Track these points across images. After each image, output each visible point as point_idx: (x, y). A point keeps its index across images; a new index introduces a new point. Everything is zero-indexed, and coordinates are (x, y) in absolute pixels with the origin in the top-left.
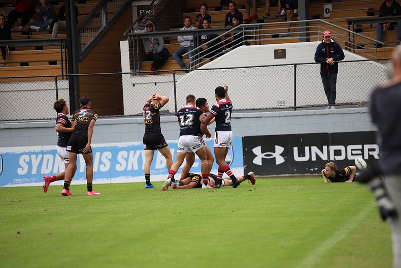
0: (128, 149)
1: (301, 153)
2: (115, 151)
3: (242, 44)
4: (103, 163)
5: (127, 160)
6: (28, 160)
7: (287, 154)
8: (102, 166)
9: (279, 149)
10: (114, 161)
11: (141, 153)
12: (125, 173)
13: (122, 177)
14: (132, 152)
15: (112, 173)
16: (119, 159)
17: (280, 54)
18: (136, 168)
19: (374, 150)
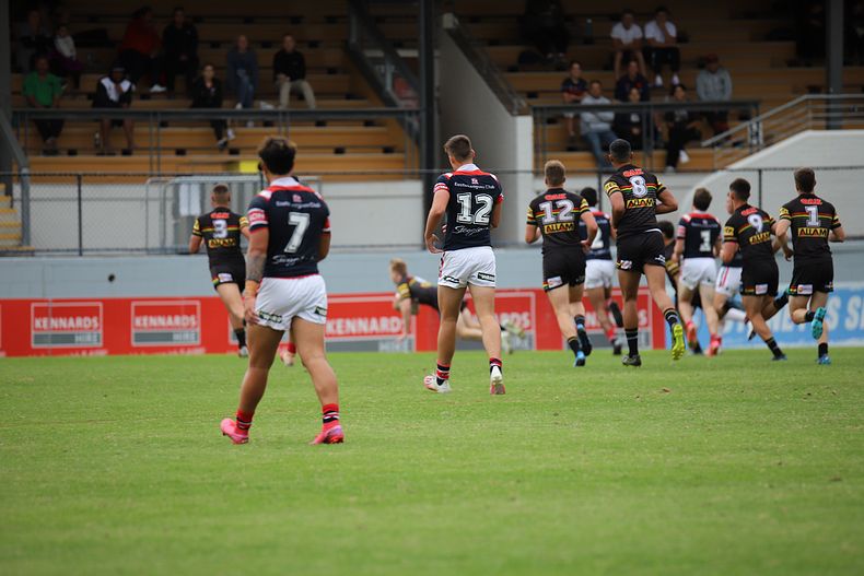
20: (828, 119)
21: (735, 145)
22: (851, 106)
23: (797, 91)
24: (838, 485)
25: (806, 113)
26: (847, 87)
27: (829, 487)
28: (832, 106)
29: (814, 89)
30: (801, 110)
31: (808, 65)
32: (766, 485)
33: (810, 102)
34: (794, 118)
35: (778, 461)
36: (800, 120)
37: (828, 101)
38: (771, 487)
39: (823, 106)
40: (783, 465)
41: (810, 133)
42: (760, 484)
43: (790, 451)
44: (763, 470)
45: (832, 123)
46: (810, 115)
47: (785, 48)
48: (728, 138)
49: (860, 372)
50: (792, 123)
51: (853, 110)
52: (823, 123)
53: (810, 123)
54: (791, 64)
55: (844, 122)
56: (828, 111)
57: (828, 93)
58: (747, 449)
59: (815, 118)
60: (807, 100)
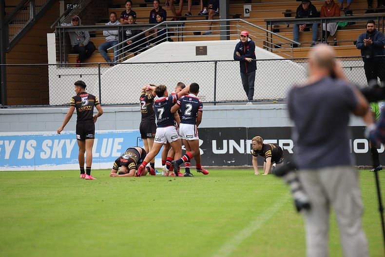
0: (52, 138)
1: (220, 146)
2: (40, 140)
3: (165, 41)
4: (28, 151)
5: (51, 148)
7: (206, 147)
8: (26, 154)
11: (65, 142)
12: (49, 161)
13: (46, 165)
14: (56, 141)
15: (37, 160)
16: (44, 147)
17: (202, 51)
18: (60, 156)
19: (288, 145)
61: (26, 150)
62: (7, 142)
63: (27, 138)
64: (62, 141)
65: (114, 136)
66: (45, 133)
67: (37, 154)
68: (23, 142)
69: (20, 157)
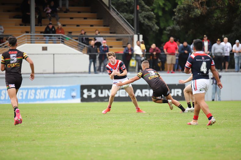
0: (40, 89)
2: (36, 89)
5: (40, 94)
6: (5, 93)
7: (96, 93)
8: (31, 97)
9: (93, 91)
10: (35, 94)
12: (39, 100)
14: (42, 90)
15: (35, 99)
16: (37, 93)
18: (43, 97)
20: (31, 41)
21: (5, 47)
22: (37, 37)
23: (22, 32)
24: (34, 142)
25: (25, 39)
26: (36, 32)
27: (32, 142)
28: (32, 37)
29: (27, 32)
30: (24, 38)
31: (25, 25)
32: (14, 142)
33: (26, 36)
34: (22, 40)
35: (18, 135)
36: (23, 41)
37: (31, 36)
38: (15, 142)
39: (30, 37)
40: (19, 136)
41: (26, 44)
42: (12, 141)
43: (21, 133)
44: (13, 138)
45: (32, 42)
46: (26, 39)
47: (19, 21)
48: (4, 45)
49: (40, 110)
50: (21, 41)
51: (38, 38)
52: (30, 42)
53: (26, 42)
54: (21, 25)
55: (35, 42)
56: (31, 38)
57: (31, 33)
58: (9, 132)
59: (28, 40)
60: (25, 35)
61: (31, 95)
62: (24, 91)
63: (31, 89)
64: (44, 90)
65: (62, 88)
66: (38, 87)
67: (35, 97)
68: (30, 91)
69: (29, 98)
